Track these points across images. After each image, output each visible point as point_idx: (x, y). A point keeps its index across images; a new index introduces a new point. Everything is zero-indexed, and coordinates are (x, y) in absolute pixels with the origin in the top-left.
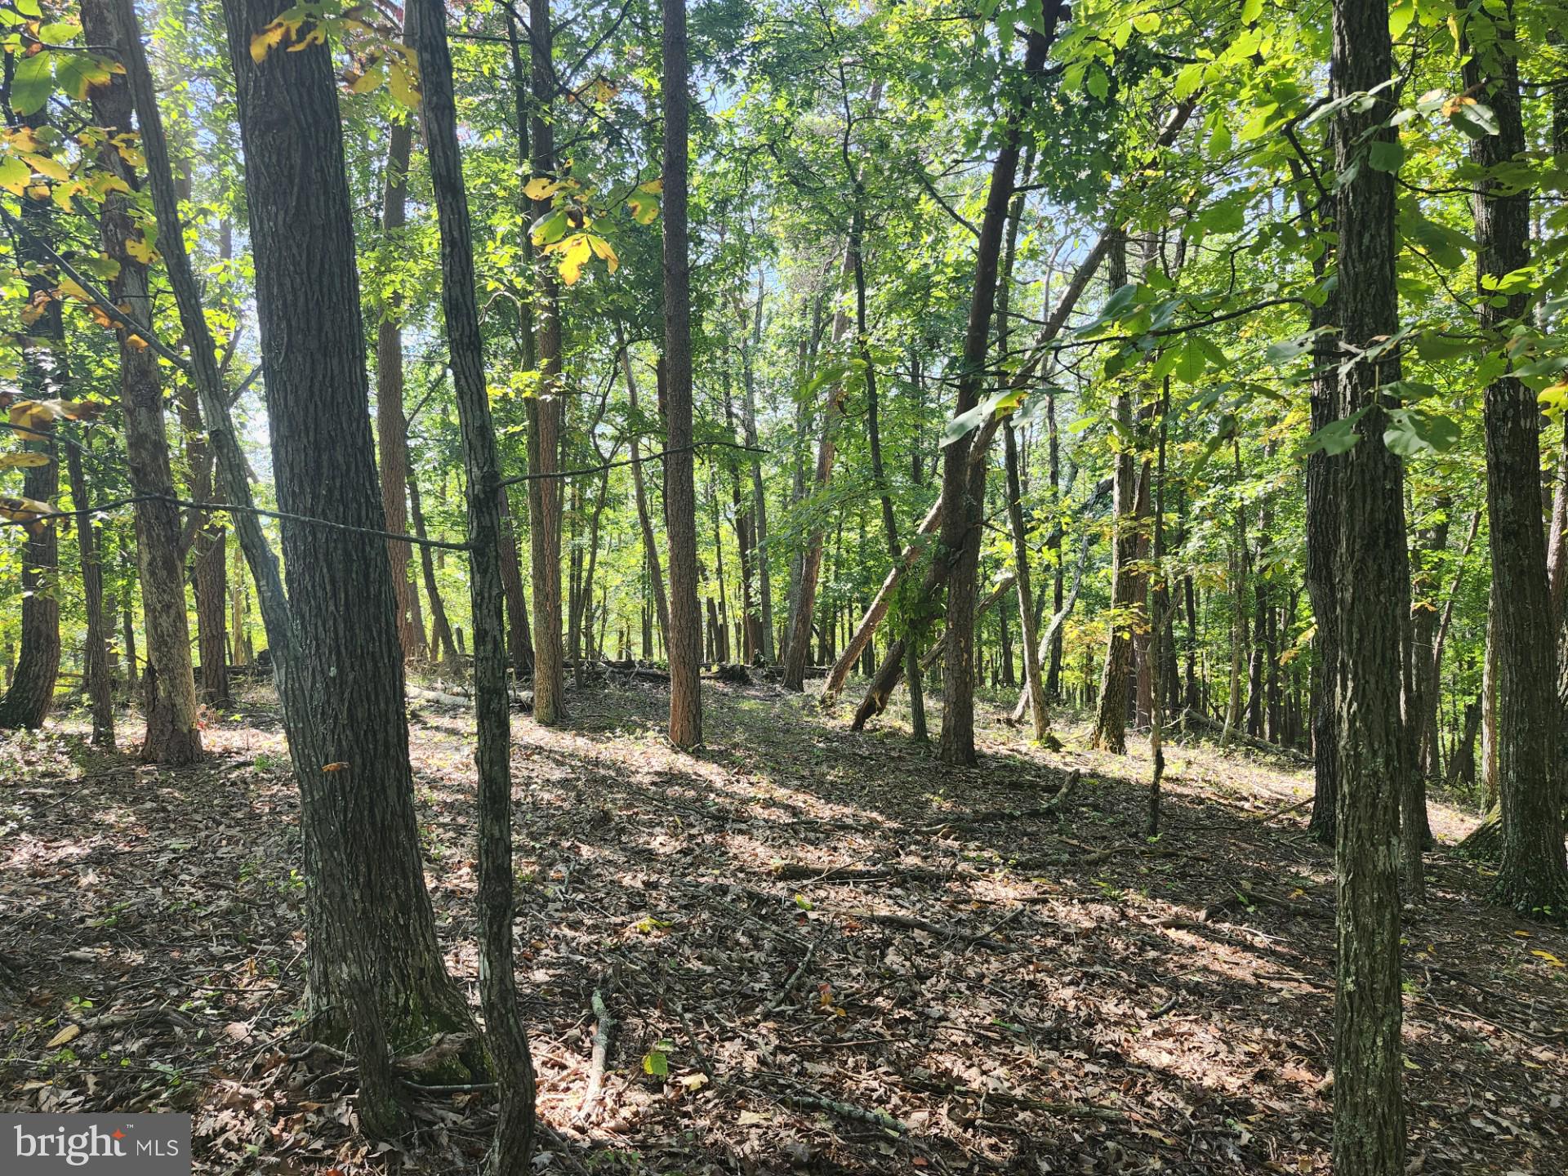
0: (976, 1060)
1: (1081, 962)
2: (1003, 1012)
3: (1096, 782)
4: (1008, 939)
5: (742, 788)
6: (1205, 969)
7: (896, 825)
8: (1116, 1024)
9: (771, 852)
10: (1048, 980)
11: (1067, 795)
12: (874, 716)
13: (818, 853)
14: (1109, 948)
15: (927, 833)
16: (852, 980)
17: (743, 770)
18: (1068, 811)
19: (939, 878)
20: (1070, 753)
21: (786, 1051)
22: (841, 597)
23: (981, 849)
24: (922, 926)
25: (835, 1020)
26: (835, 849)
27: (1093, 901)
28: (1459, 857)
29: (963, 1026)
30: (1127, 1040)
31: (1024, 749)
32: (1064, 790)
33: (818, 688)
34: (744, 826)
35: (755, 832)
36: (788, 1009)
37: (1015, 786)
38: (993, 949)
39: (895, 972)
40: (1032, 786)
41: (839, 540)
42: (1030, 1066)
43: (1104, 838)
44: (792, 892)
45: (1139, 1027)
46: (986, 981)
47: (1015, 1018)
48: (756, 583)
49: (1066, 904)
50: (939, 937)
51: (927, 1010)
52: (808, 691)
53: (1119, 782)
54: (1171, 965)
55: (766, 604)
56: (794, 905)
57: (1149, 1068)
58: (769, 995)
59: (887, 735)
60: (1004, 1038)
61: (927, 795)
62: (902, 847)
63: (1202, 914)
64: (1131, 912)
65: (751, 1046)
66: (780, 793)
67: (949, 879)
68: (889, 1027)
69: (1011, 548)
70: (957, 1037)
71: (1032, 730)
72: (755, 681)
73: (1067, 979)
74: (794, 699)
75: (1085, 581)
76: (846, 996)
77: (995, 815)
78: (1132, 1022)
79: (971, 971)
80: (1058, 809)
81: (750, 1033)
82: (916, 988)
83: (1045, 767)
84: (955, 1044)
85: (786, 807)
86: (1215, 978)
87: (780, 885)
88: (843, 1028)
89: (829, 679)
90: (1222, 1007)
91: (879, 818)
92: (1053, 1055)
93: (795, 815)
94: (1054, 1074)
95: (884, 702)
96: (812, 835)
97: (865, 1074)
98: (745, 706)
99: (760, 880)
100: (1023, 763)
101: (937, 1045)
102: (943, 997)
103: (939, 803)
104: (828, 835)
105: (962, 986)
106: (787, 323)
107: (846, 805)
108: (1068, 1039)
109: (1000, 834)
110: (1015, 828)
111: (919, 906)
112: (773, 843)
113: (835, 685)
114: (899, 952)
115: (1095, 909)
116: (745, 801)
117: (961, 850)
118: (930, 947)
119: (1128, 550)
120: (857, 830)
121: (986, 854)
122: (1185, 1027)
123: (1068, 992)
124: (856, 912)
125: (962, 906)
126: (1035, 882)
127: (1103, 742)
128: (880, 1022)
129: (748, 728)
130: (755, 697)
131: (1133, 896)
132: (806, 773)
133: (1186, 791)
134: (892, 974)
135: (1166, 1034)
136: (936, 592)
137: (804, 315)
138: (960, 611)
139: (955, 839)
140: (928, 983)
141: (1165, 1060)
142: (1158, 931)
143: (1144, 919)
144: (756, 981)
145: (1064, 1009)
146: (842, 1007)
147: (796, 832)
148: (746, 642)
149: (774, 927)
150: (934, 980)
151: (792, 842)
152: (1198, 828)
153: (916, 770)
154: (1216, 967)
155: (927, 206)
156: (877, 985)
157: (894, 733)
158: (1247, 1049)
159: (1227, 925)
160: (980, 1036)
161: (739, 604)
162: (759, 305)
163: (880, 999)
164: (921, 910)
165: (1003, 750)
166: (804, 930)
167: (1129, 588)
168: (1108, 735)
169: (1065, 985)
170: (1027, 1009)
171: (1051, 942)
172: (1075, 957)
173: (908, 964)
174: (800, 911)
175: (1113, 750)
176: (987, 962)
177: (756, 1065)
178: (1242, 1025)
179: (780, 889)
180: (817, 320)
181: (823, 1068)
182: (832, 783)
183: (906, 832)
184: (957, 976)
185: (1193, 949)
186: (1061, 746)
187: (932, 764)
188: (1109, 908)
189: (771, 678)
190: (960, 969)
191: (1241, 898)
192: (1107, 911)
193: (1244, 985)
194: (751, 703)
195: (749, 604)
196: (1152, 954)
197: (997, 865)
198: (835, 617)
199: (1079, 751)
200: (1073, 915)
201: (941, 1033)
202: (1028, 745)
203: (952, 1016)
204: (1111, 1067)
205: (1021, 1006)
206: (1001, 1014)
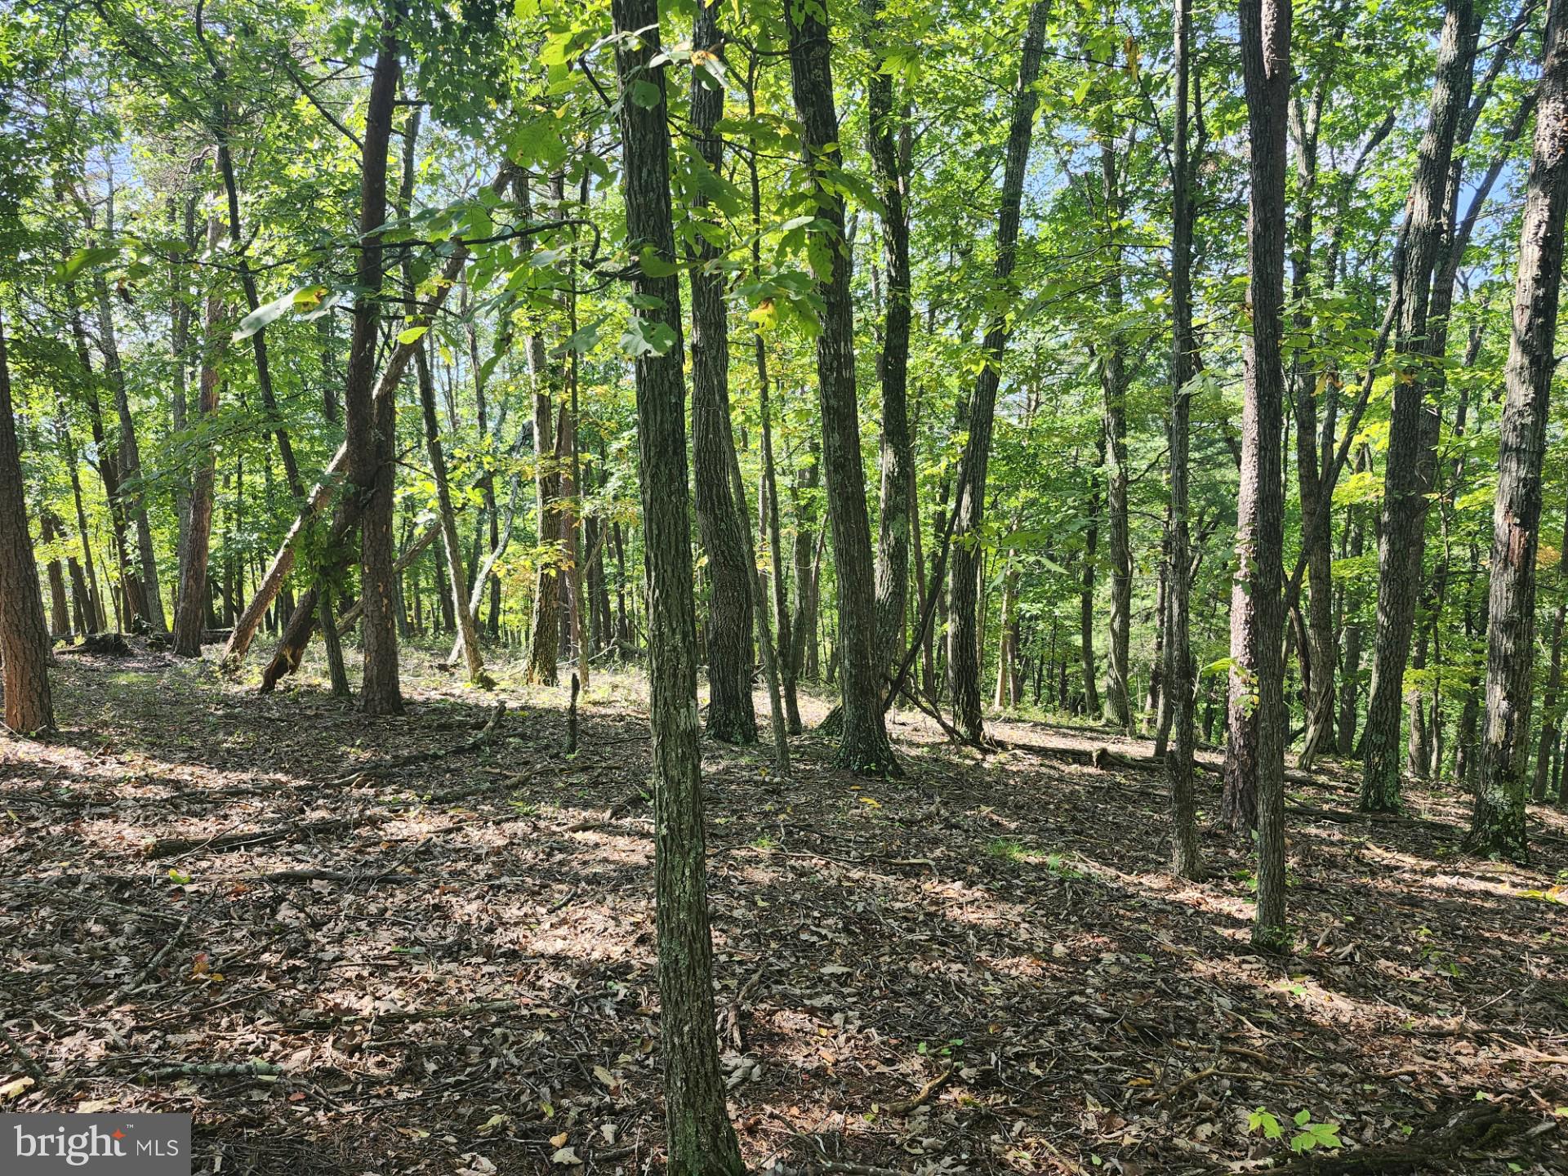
0: (370, 989)
1: (489, 877)
2: (405, 939)
3: (526, 713)
4: (417, 871)
5: (111, 769)
6: (606, 860)
7: (303, 783)
8: (516, 924)
9: (143, 832)
10: (454, 900)
11: (493, 729)
12: (286, 676)
13: (203, 824)
14: (519, 860)
15: (339, 785)
16: (239, 942)
17: (110, 748)
18: (495, 743)
19: (346, 827)
20: (504, 690)
21: (143, 1030)
22: (248, 547)
23: (398, 792)
24: (321, 876)
25: (209, 987)
26: (226, 817)
27: (508, 820)
28: (819, 736)
29: (360, 961)
30: (525, 937)
31: (457, 692)
32: (490, 724)
33: (217, 653)
34: (107, 810)
35: (122, 814)
36: (152, 987)
37: (443, 727)
38: (399, 883)
39: (287, 926)
40: (461, 724)
41: (240, 484)
42: (427, 982)
43: (526, 763)
44: (167, 868)
45: (539, 923)
46: (387, 915)
47: (417, 942)
48: (132, 535)
49: (481, 828)
50: (340, 883)
51: (320, 955)
52: (205, 656)
53: (548, 711)
54: (575, 864)
55: (148, 560)
56: (168, 882)
57: (542, 955)
58: (126, 979)
59: (302, 694)
60: (402, 963)
61: (343, 748)
62: (308, 804)
63: (608, 814)
64: (542, 824)
65: (98, 1034)
66: (159, 768)
67: (357, 825)
68: (273, 980)
69: (432, 488)
70: (351, 973)
71: (466, 672)
72: (136, 651)
73: (472, 895)
74: (188, 666)
75: (518, 522)
76: (225, 961)
77: (416, 758)
78: (533, 920)
79: (373, 908)
80: (484, 743)
81: (98, 1022)
82: (311, 937)
83: (477, 706)
84: (349, 980)
85: (166, 783)
86: (613, 867)
87: (150, 864)
88: (219, 992)
89: (231, 640)
90: (615, 890)
91: (284, 779)
92: (453, 966)
93: (178, 789)
94: (452, 983)
95: (297, 659)
96: (197, 807)
97: (240, 1030)
98: (123, 680)
99: (125, 863)
100: (453, 705)
101: (328, 984)
102: (340, 939)
103: (356, 754)
104: (217, 804)
105: (363, 925)
106: (149, 226)
107: (245, 770)
108: (468, 948)
109: (421, 775)
110: (438, 767)
111: (321, 857)
112: (147, 823)
113: (240, 646)
114: (294, 906)
115: (508, 827)
116: (111, 783)
117: (377, 796)
118: (330, 894)
119: (551, 490)
120: (254, 794)
121: (403, 796)
122: (580, 913)
123: (472, 908)
124: (246, 875)
125: (370, 849)
126: (451, 813)
127: (536, 676)
128: (263, 977)
129: (120, 703)
130: (137, 670)
131: (546, 810)
132: (197, 744)
133: (609, 711)
134: (283, 929)
135: (564, 922)
136: (348, 535)
137: (172, 218)
138: (376, 554)
139: (371, 787)
140: (325, 929)
141: (559, 945)
142: (567, 836)
143: (554, 828)
144: (112, 967)
145: (468, 923)
146: (220, 972)
147: (176, 807)
148: (126, 609)
149: (140, 909)
150: (332, 924)
151: (170, 818)
152: (617, 741)
153: (336, 725)
154: (616, 857)
155: (305, 108)
156: (264, 943)
157: (311, 690)
158: (632, 919)
159: (629, 819)
160: (377, 966)
161: (112, 564)
162: (110, 201)
163: (267, 955)
164: (324, 861)
165: (435, 695)
166: (178, 906)
167: (553, 526)
168: (541, 669)
169: (469, 901)
170: (430, 931)
171: (461, 865)
172: (482, 875)
173: (302, 915)
174: (173, 886)
175: (546, 683)
176: (392, 896)
177: (103, 1053)
178: (631, 901)
179: (152, 869)
180: (190, 225)
181: (193, 1036)
182: (228, 751)
183: (314, 788)
184: (360, 913)
185: (597, 845)
186: (495, 684)
187: (354, 716)
188: (522, 824)
189: (159, 645)
190: (360, 909)
191: (643, 795)
192: (520, 827)
193: (637, 867)
194: (129, 676)
195: (126, 563)
196: (559, 857)
197: (413, 804)
198: (241, 573)
199: (512, 687)
200: (489, 837)
201: (334, 972)
202: (463, 688)
203: (349, 954)
204: (508, 963)
205: (424, 930)
206: (401, 941)
